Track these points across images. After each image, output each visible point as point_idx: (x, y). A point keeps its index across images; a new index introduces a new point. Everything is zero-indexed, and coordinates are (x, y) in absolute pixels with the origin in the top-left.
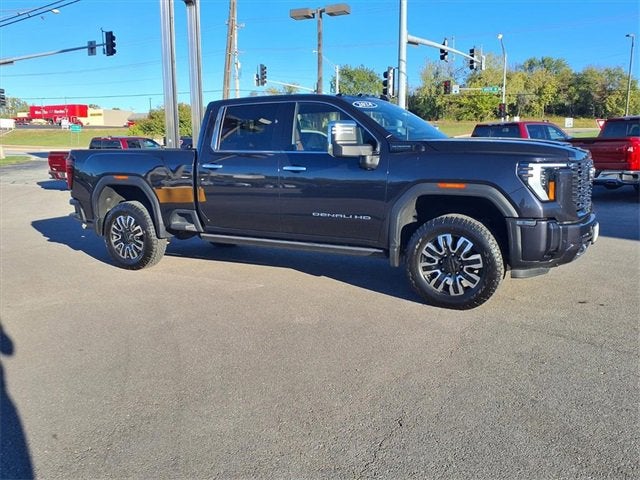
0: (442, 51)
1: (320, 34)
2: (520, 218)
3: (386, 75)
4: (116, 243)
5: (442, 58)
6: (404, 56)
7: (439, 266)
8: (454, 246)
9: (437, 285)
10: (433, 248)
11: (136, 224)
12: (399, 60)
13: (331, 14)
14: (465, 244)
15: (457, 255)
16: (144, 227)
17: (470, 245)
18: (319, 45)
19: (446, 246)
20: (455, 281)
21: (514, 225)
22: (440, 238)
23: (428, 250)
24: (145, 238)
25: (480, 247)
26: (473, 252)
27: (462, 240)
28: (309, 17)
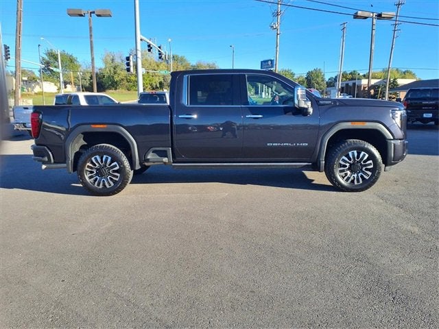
0: (149, 46)
1: (91, 28)
2: (394, 139)
3: (128, 59)
4: (90, 178)
5: (149, 50)
6: (139, 48)
7: (349, 169)
8: (358, 157)
9: (347, 180)
10: (346, 159)
11: (112, 161)
12: (136, 50)
13: (98, 16)
14: (364, 155)
15: (360, 162)
16: (121, 163)
17: (367, 156)
18: (91, 36)
19: (354, 158)
20: (358, 176)
21: (391, 143)
22: (350, 153)
23: (344, 160)
24: (121, 171)
25: (372, 156)
26: (368, 159)
27: (363, 153)
28: (81, 15)
